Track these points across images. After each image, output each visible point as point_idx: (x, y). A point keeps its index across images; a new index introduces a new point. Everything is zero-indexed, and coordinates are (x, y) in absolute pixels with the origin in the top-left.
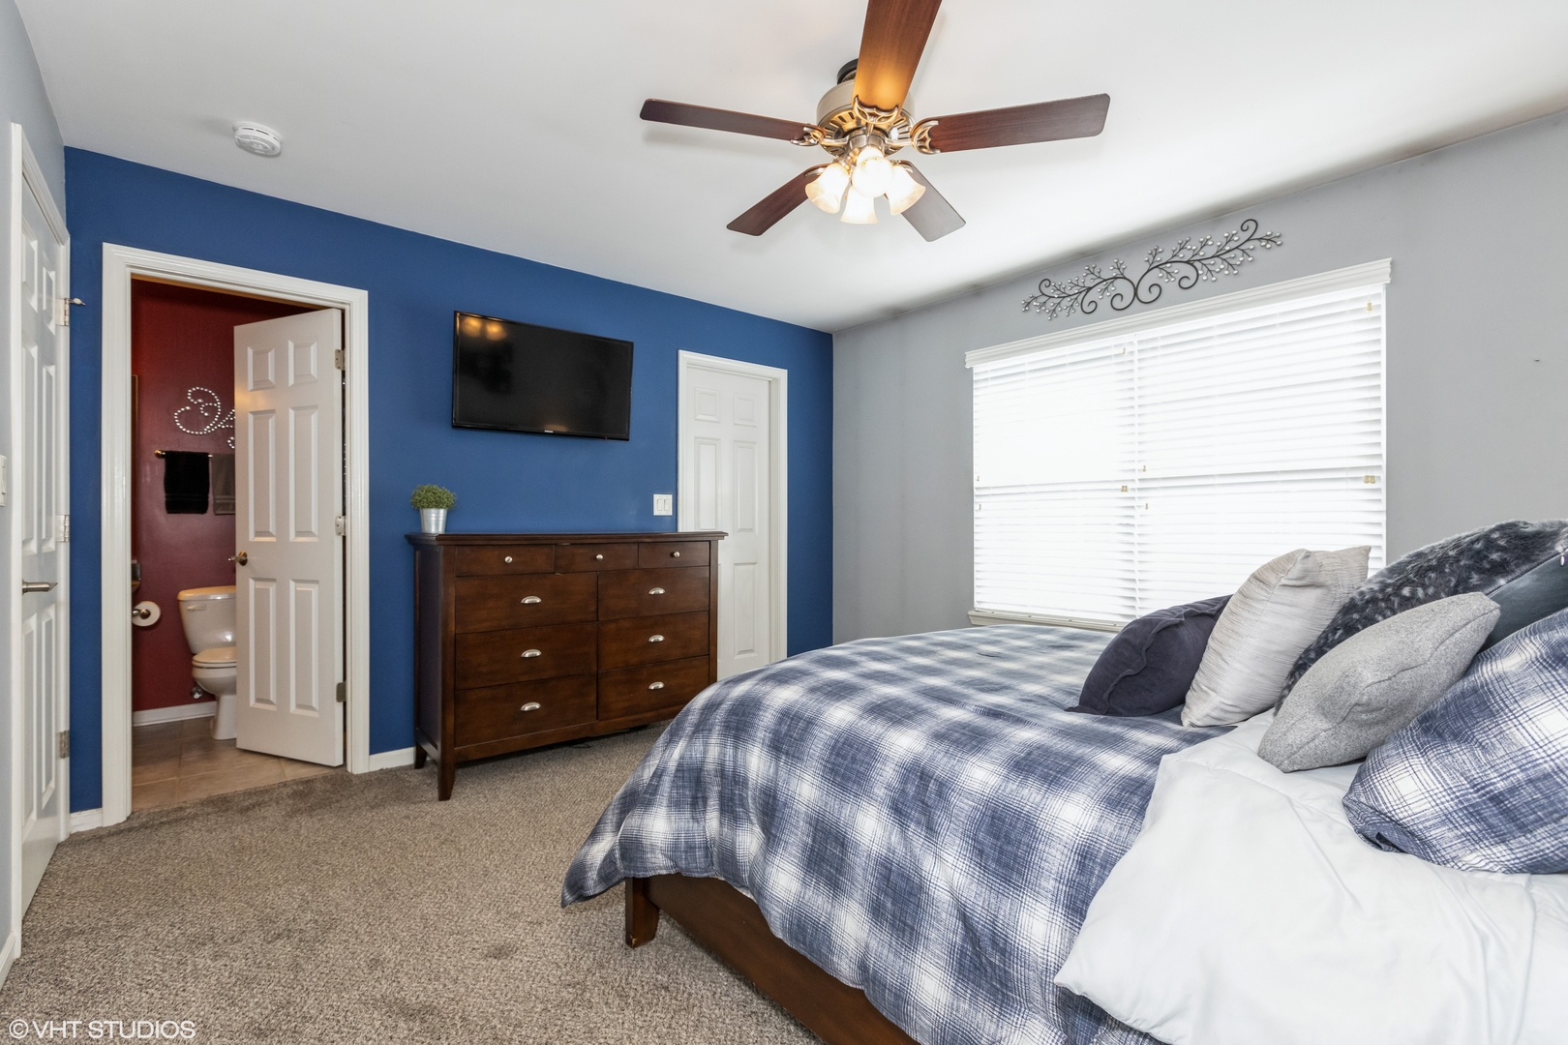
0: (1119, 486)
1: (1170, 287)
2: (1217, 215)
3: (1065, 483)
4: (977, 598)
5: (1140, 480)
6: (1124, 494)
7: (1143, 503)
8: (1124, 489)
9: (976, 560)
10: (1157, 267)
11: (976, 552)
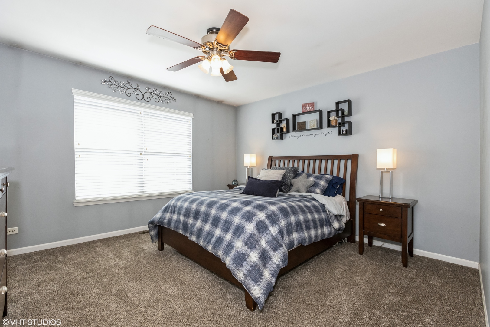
0: (139, 153)
1: (153, 100)
2: (165, 87)
3: (120, 150)
4: (76, 195)
5: (145, 152)
6: (141, 156)
7: (146, 158)
8: (141, 154)
9: (76, 179)
10: (149, 92)
11: (76, 175)
